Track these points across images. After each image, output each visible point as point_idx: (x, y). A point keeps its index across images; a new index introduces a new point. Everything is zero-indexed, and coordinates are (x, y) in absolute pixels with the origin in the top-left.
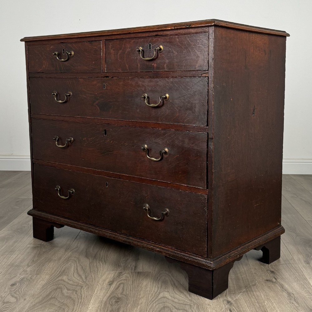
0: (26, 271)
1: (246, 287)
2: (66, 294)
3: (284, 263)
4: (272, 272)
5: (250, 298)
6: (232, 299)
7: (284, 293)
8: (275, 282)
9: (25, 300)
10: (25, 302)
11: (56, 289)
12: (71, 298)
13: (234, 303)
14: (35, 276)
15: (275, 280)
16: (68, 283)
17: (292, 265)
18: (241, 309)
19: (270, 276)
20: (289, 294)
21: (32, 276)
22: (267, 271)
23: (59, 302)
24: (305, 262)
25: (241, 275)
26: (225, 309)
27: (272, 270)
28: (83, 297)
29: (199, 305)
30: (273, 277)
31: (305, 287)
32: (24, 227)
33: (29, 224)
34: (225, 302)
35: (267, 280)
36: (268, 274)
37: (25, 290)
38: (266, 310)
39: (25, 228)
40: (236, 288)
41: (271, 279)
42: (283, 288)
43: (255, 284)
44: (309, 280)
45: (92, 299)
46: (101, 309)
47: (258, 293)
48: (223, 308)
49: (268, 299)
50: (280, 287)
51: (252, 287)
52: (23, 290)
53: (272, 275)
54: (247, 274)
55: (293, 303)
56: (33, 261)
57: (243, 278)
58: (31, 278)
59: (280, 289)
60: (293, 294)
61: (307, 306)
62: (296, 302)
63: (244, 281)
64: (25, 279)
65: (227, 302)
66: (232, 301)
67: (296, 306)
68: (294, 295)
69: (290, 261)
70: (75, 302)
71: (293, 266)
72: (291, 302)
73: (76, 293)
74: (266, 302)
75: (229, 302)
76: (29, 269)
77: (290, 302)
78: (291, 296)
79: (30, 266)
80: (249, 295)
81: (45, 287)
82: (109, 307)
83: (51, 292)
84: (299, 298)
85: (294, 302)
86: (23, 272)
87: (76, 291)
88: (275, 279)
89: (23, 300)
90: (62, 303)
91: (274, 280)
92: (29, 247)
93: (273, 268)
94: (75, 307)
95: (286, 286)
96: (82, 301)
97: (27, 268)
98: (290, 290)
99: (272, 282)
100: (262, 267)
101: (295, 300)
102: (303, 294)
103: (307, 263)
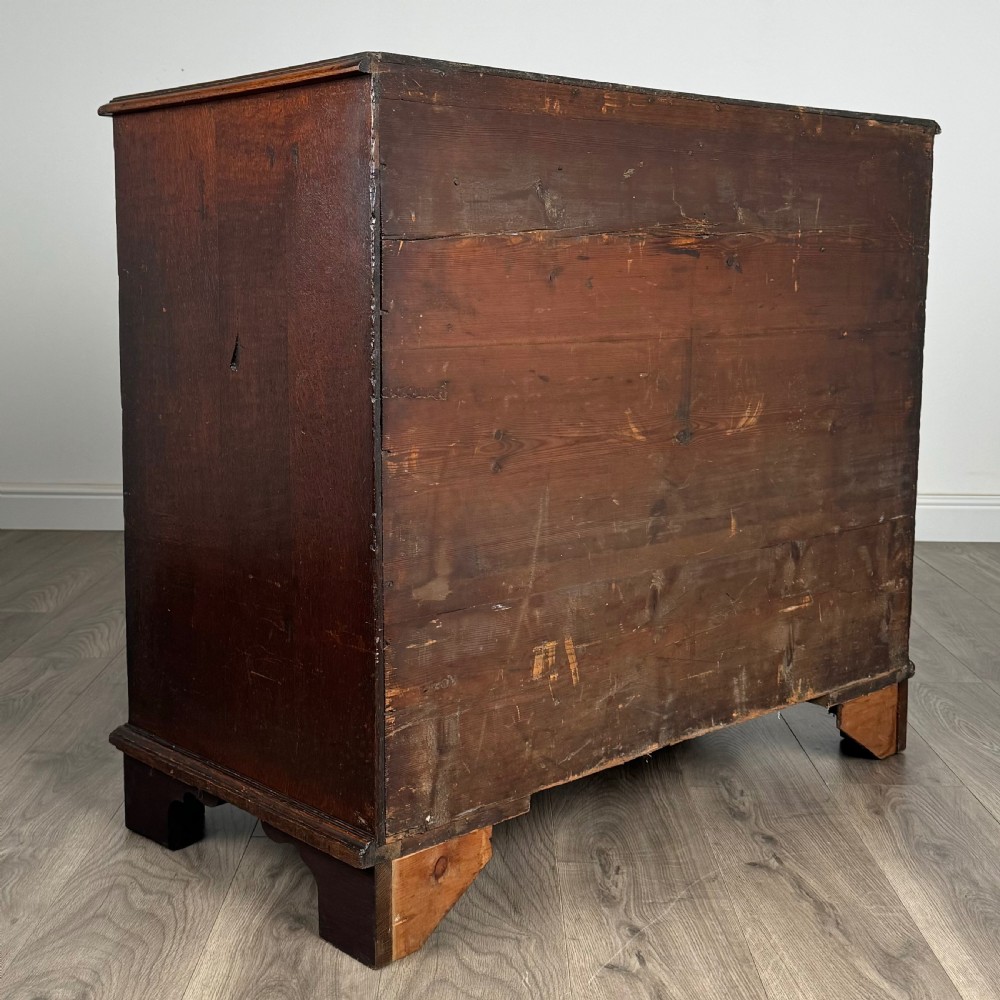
0: (19, 835)
1: (687, 884)
2: (138, 906)
3: (804, 811)
4: (769, 839)
5: (700, 918)
6: (645, 920)
7: (805, 904)
8: (777, 871)
9: (14, 921)
10: (15, 928)
11: (111, 888)
12: (153, 915)
13: (650, 932)
14: (46, 849)
15: (776, 864)
16: (145, 871)
17: (830, 817)
18: (673, 952)
19: (761, 852)
20: (819, 906)
21: (34, 851)
22: (753, 834)
23: (118, 928)
24: (869, 807)
25: (674, 849)
26: (624, 952)
27: (770, 833)
28: (190, 914)
29: (543, 938)
30: (771, 855)
31: (869, 887)
32: (14, 700)
33: (27, 691)
34: (625, 931)
35: (754, 865)
36: (755, 844)
37: (14, 890)
38: (747, 954)
39: (16, 703)
40: (657, 887)
41: (765, 861)
42: (800, 887)
43: (716, 877)
44: (880, 863)
45: (219, 920)
46: (246, 952)
47: (724, 903)
48: (617, 950)
49: (754, 920)
50: (792, 884)
51: (707, 885)
52: (8, 888)
53: (766, 848)
54: (692, 846)
55: (831, 934)
56: (40, 804)
57: (677, 858)
58: (33, 856)
59: (792, 891)
60: (831, 905)
61: (875, 943)
62: (841, 931)
63: (683, 866)
64: (15, 860)
65: (630, 930)
66: (645, 929)
67: (840, 944)
68: (833, 908)
69: (822, 804)
70: (167, 930)
71: (833, 820)
72: (827, 929)
73: (170, 902)
74: (749, 930)
75: (634, 931)
76: (25, 829)
77: (823, 932)
78: (824, 911)
79: (30, 819)
80: (696, 909)
81: (75, 884)
82: (271, 943)
83: (91, 901)
84: (849, 918)
85: (835, 931)
86: (10, 838)
87: (170, 897)
88: (778, 859)
89: (8, 924)
90: (127, 932)
91: (774, 863)
92: (27, 762)
93: (770, 827)
94: (168, 944)
95: (812, 883)
96: (188, 927)
97: (21, 825)
98: (824, 896)
99: (768, 868)
100: (738, 823)
101: (838, 924)
102: (861, 906)
103: (877, 813)
